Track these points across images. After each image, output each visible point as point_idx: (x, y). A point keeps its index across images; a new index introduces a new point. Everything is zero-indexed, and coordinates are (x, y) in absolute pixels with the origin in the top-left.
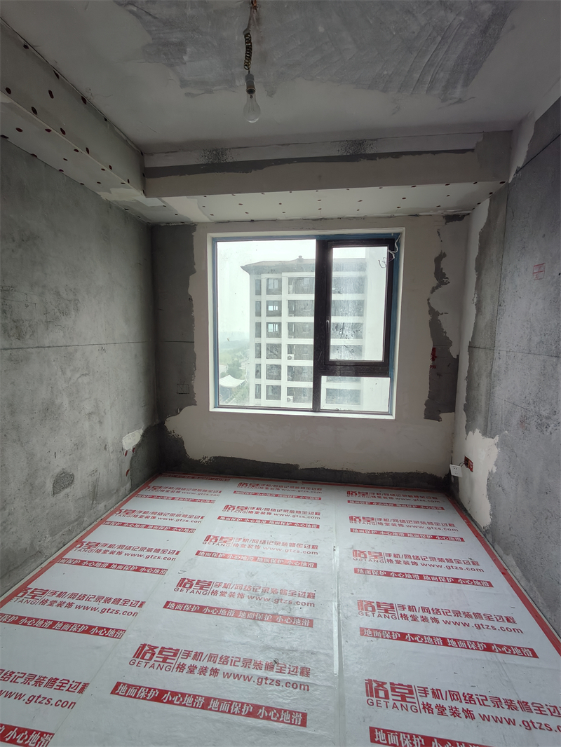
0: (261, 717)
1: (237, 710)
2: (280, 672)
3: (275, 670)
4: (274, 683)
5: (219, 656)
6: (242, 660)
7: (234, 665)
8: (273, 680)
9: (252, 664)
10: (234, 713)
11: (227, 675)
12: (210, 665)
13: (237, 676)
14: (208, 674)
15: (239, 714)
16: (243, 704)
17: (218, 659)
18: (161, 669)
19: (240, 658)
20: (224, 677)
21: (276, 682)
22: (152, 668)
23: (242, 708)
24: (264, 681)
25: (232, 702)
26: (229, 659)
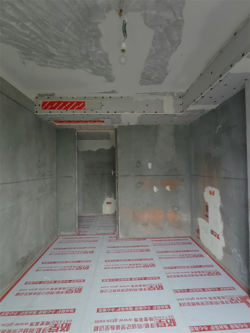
0: (113, 309)
1: (122, 309)
2: (107, 326)
3: (110, 326)
4: (110, 321)
5: (137, 328)
6: (126, 328)
7: (129, 325)
8: (110, 322)
9: (121, 327)
10: (123, 308)
11: (130, 320)
12: (139, 323)
13: (126, 320)
14: (138, 319)
15: (121, 308)
16: (121, 311)
17: (137, 326)
18: (159, 317)
19: (127, 329)
20: (131, 319)
21: (109, 321)
22: (163, 316)
23: (121, 310)
24: (114, 321)
25: (125, 311)
26: (132, 327)
